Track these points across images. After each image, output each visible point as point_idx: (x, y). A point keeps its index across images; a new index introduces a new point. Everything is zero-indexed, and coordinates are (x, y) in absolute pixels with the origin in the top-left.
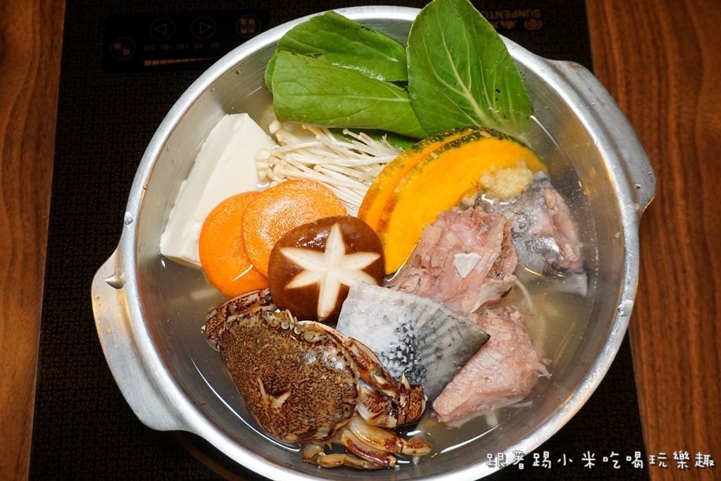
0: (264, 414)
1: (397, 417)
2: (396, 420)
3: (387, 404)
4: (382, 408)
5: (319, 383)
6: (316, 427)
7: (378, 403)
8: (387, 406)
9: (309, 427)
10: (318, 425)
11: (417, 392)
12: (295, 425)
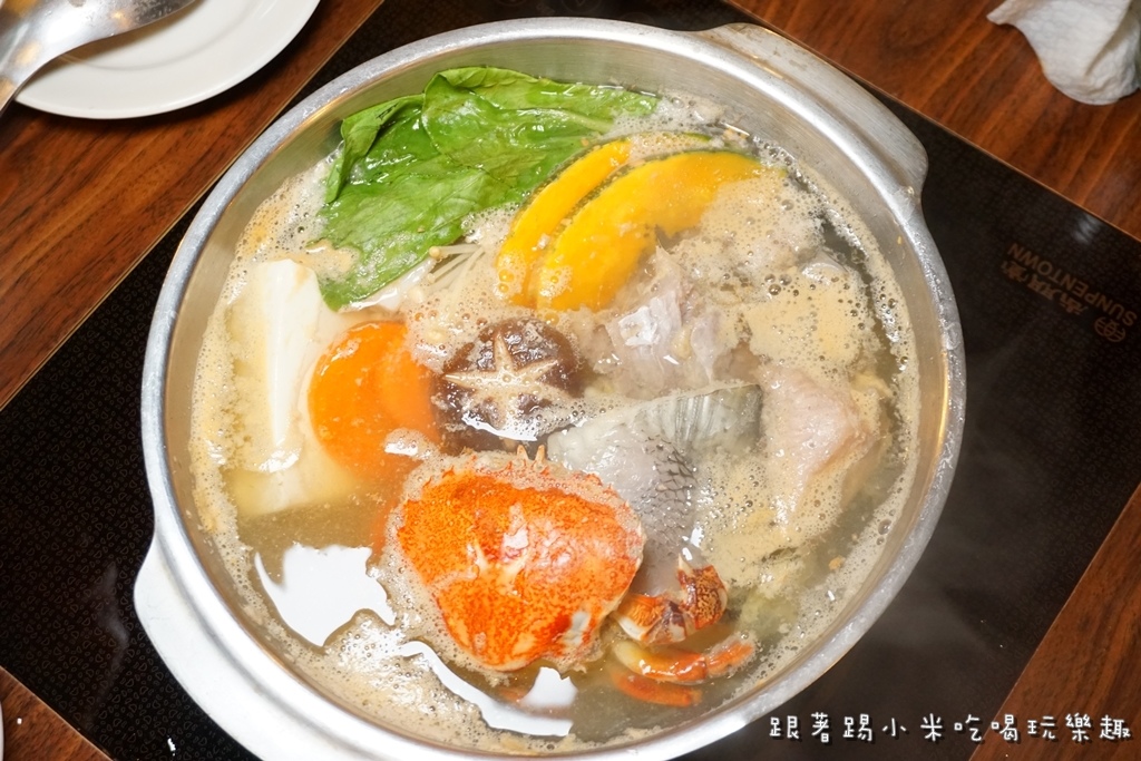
0: (481, 606)
1: (682, 623)
2: (681, 630)
3: (662, 607)
4: (657, 616)
5: (578, 528)
6: (571, 609)
7: (650, 610)
8: (663, 611)
9: (559, 610)
10: (574, 604)
11: (706, 578)
12: (536, 610)
